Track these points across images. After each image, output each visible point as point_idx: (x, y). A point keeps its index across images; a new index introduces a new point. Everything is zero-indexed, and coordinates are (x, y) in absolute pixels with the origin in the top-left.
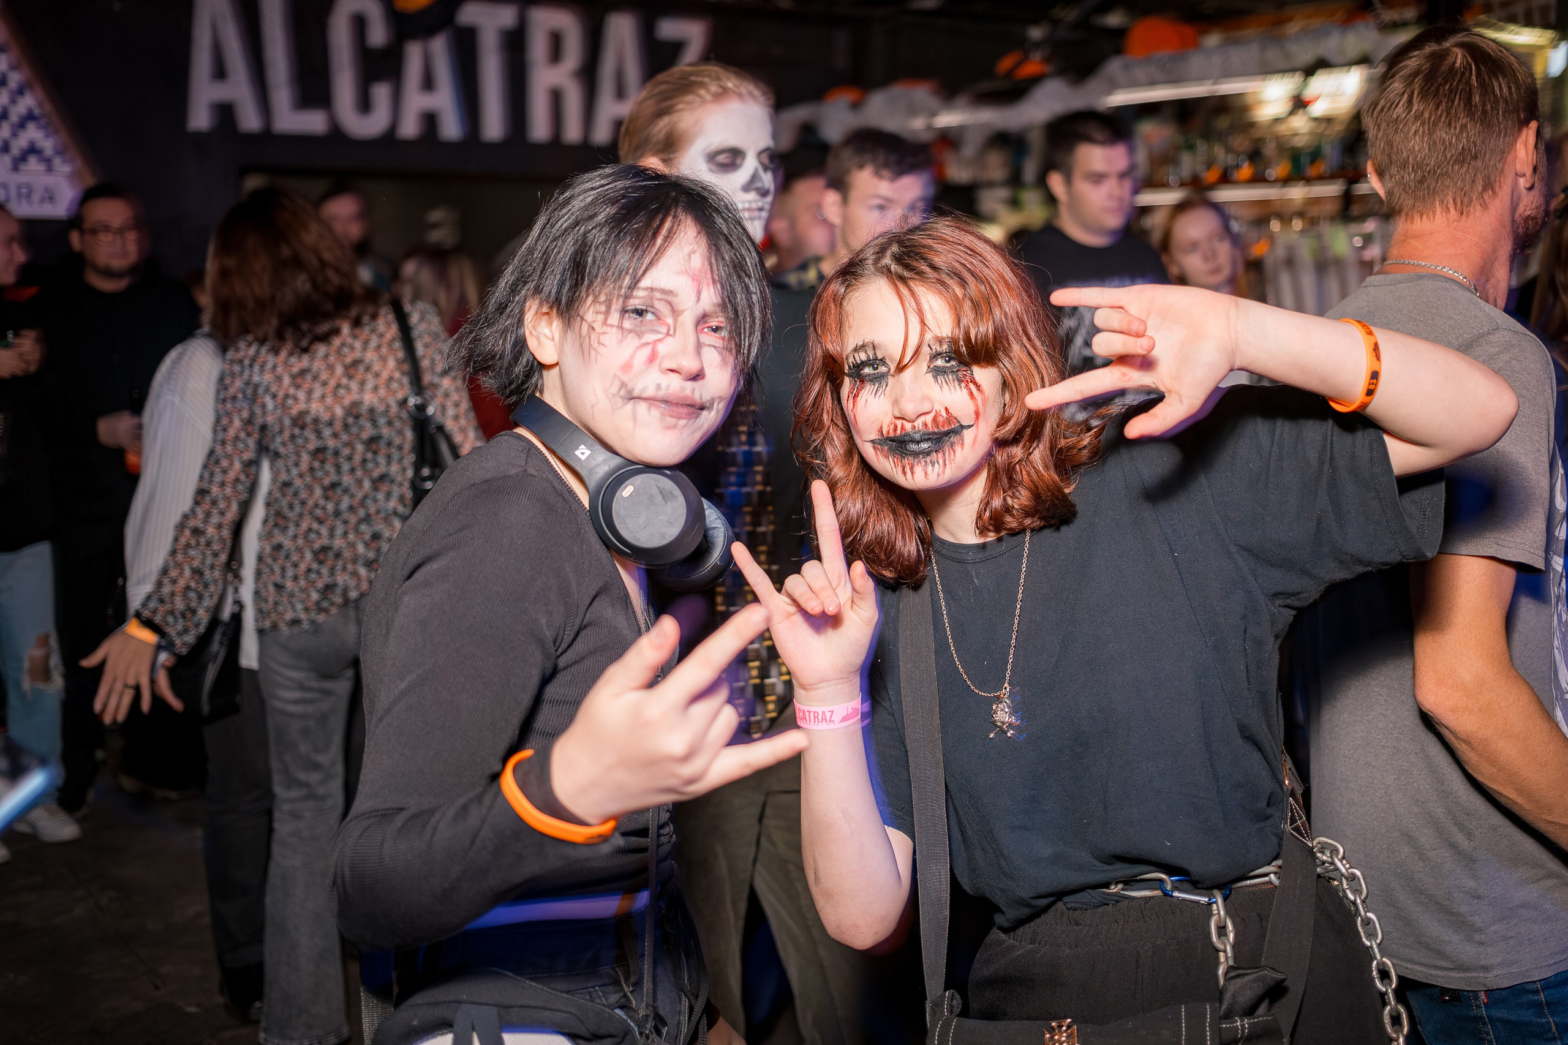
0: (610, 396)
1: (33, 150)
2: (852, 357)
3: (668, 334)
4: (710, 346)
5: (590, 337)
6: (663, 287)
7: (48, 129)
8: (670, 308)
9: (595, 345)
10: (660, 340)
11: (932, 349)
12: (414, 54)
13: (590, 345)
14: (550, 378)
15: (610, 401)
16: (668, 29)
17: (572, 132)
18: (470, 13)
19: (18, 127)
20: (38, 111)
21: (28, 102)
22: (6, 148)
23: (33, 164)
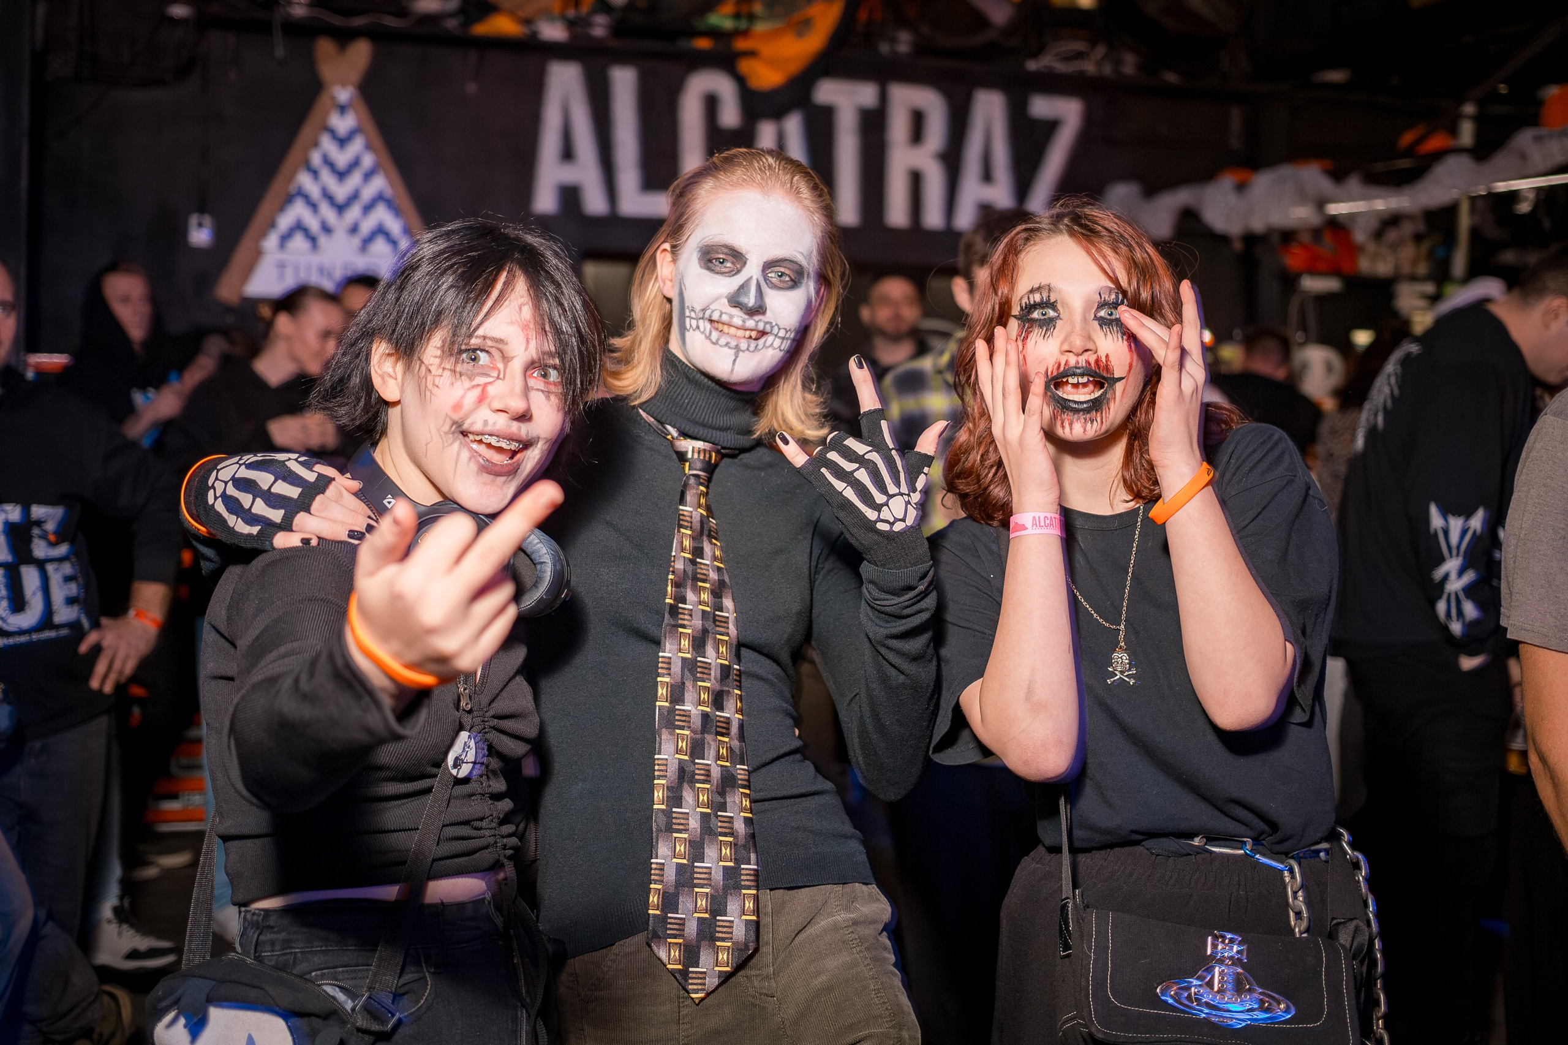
0: (442, 434)
2: (1026, 298)
3: (498, 378)
4: (538, 390)
5: (426, 379)
6: (494, 336)
8: (501, 355)
9: (430, 386)
10: (490, 383)
11: (1101, 298)
12: (766, 131)
13: (426, 387)
14: (394, 414)
15: (442, 439)
16: (1042, 107)
17: (933, 218)
18: (827, 92)
19: (368, 209)
20: (389, 192)
21: (379, 183)
22: (354, 229)
23: (380, 246)
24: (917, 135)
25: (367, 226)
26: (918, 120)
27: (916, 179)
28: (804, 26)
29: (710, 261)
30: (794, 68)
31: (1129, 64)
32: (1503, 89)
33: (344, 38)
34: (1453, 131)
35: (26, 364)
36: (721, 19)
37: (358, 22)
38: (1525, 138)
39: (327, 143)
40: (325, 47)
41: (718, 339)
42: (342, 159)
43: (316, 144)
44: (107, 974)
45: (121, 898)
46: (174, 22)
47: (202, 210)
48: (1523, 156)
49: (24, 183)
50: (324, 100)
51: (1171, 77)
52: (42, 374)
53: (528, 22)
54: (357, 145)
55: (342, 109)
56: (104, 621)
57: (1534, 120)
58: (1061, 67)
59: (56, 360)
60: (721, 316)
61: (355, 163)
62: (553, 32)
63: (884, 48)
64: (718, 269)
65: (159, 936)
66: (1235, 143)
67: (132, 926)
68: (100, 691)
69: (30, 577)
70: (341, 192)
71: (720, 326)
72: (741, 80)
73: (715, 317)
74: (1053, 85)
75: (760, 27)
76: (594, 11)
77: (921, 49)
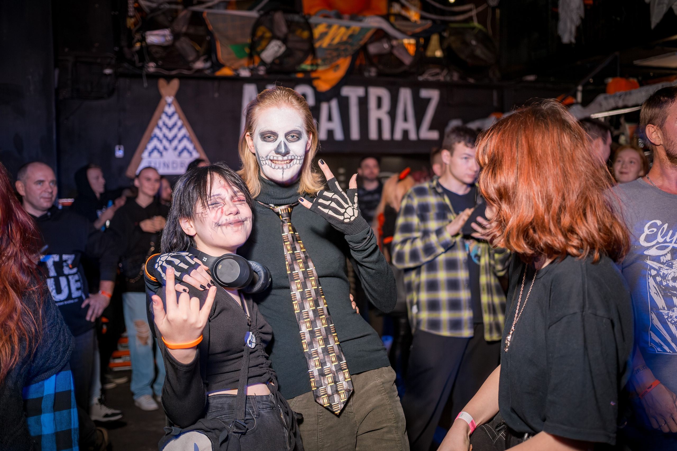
1: (185, 149)
7: (191, 141)
8: (221, 199)
12: (324, 107)
13: (203, 218)
16: (424, 93)
17: (386, 135)
18: (346, 91)
19: (180, 141)
20: (188, 134)
21: (184, 131)
22: (176, 148)
23: (185, 154)
24: (379, 105)
25: (180, 147)
26: (379, 101)
27: (380, 122)
28: (336, 67)
29: (265, 138)
30: (334, 83)
31: (456, 77)
32: (591, 81)
33: (169, 79)
34: (575, 96)
35: (59, 203)
36: (306, 66)
37: (174, 73)
38: (601, 98)
39: (164, 117)
40: (162, 82)
41: (275, 167)
42: (170, 123)
43: (160, 118)
44: (98, 423)
45: (101, 396)
46: (106, 75)
47: (120, 144)
48: (601, 105)
49: (54, 137)
50: (162, 102)
51: (471, 81)
52: (64, 206)
53: (235, 70)
54: (175, 118)
55: (170, 105)
56: (90, 295)
57: (604, 91)
58: (431, 79)
59: (69, 201)
60: (273, 158)
61: (175, 125)
62: (245, 73)
63: (366, 74)
64: (268, 140)
65: (115, 409)
66: (495, 104)
67: (105, 405)
68: (90, 321)
69: (63, 281)
70: (170, 135)
71: (275, 162)
72: (314, 88)
73: (272, 158)
74: (429, 85)
75: (321, 69)
76: (259, 65)
77: (380, 74)
